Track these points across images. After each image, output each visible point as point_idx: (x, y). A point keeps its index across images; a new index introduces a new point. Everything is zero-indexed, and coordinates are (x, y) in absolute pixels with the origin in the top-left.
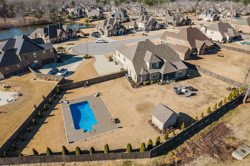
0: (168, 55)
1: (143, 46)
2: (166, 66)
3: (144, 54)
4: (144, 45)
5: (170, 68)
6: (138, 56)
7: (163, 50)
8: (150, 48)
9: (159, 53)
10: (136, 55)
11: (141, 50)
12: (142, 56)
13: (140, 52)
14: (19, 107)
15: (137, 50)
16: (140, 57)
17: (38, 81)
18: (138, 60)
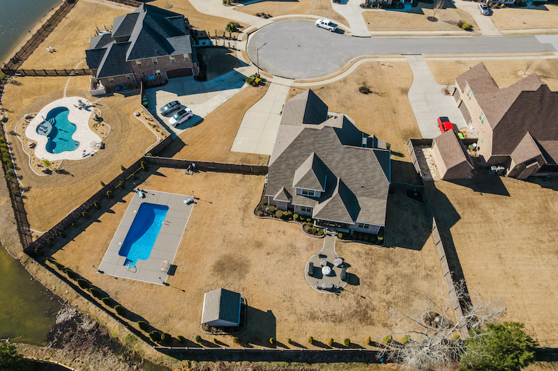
0: (360, 176)
1: (310, 141)
2: (331, 204)
3: (304, 158)
4: (314, 138)
5: (336, 212)
6: (287, 159)
7: (354, 160)
8: (325, 148)
9: (341, 165)
10: (285, 156)
11: (299, 148)
12: (297, 161)
13: (296, 153)
14: (89, 173)
15: (291, 146)
16: (291, 162)
17: (140, 122)
18: (283, 166)
